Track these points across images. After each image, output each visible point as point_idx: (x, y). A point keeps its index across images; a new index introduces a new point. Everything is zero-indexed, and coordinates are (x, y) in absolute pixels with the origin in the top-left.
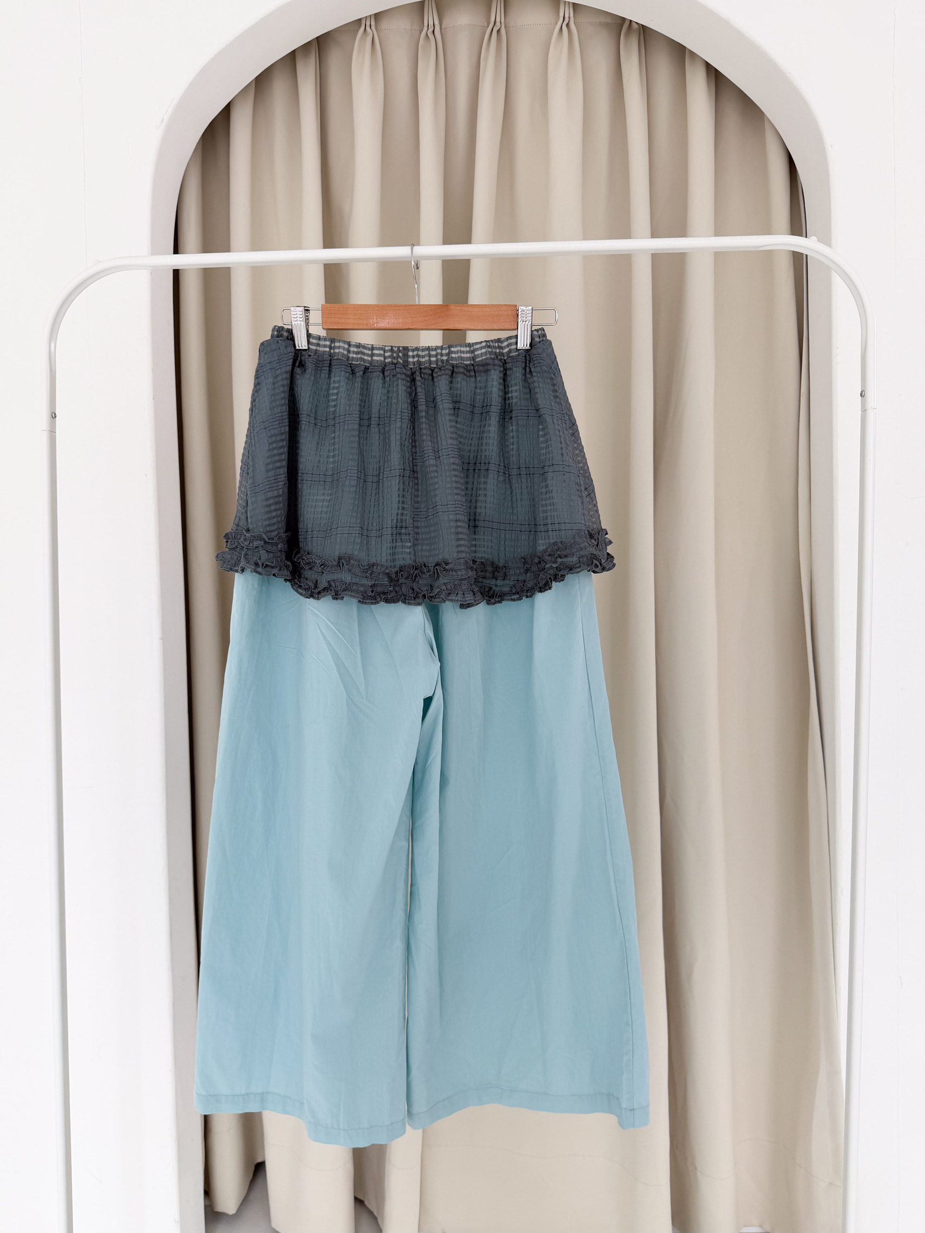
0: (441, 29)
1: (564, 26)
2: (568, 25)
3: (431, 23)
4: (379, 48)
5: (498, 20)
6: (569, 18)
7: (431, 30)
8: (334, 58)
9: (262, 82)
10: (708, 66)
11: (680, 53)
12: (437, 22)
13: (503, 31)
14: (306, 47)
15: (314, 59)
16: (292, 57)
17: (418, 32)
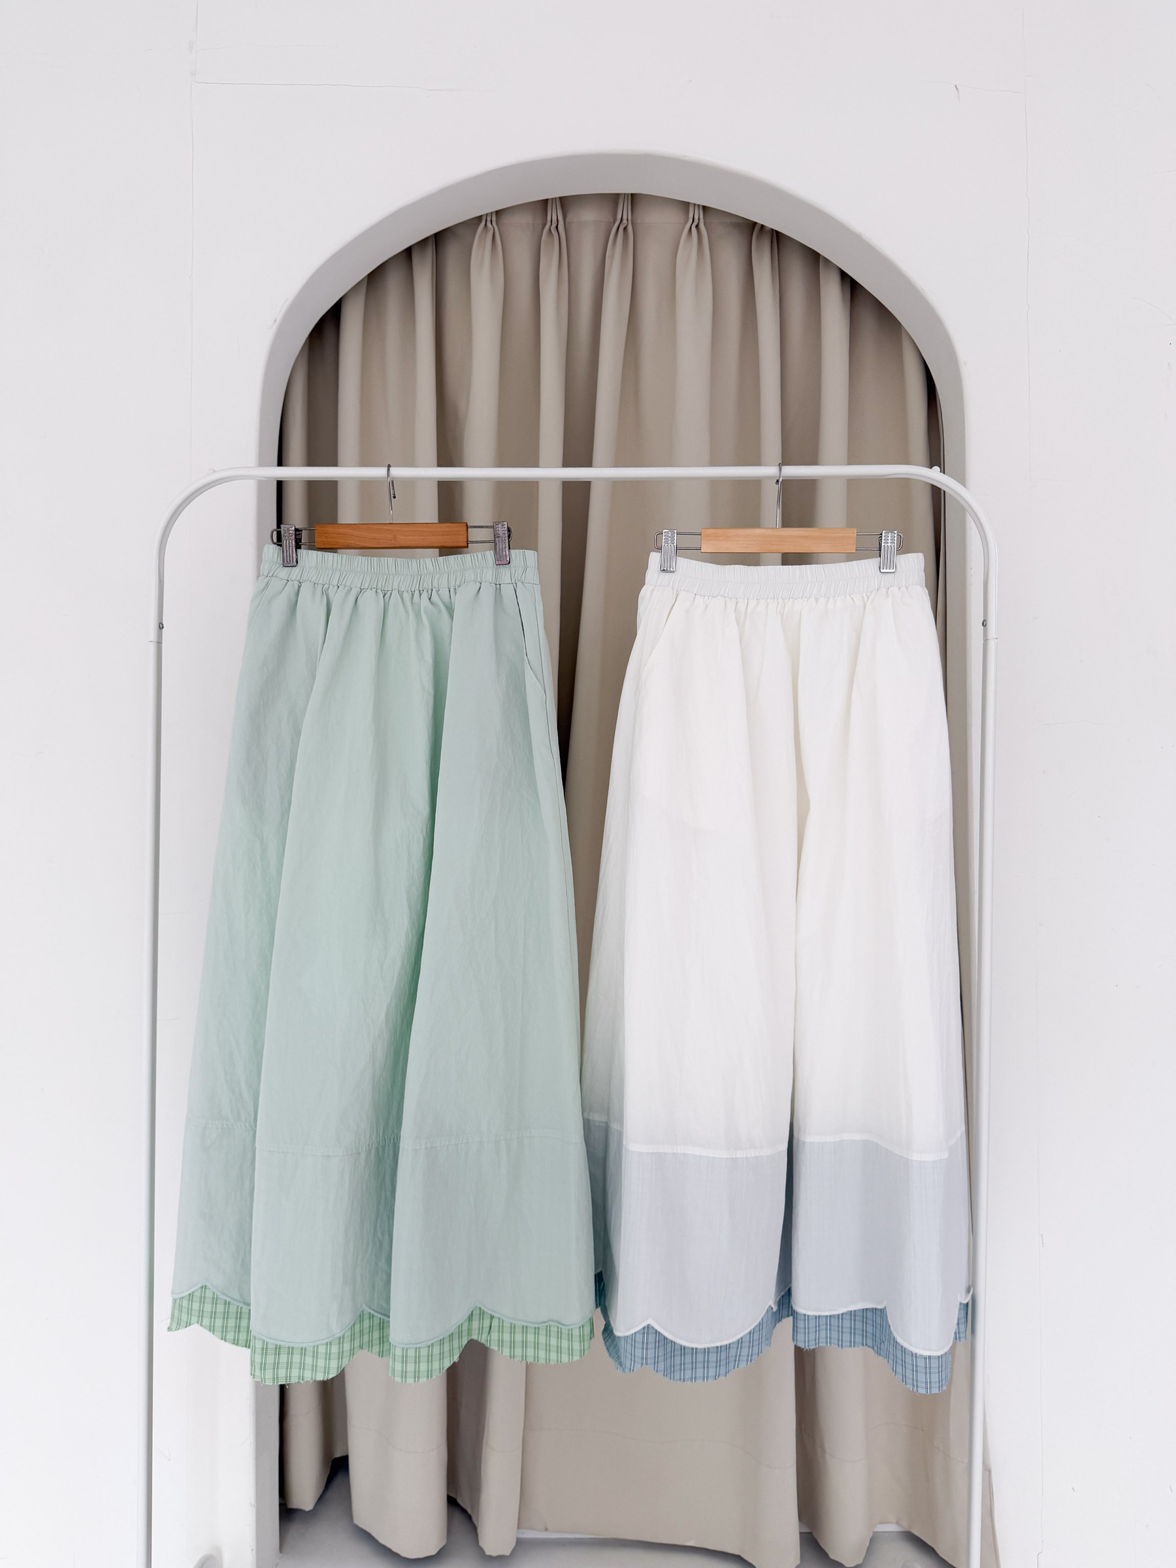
0: (565, 224)
1: (694, 228)
2: (697, 226)
3: (554, 218)
4: (500, 244)
5: (625, 217)
6: (699, 219)
7: (554, 225)
8: (452, 253)
9: (375, 278)
10: (843, 275)
11: (814, 259)
12: (560, 218)
13: (630, 228)
14: (423, 243)
15: (431, 253)
16: (408, 253)
17: (540, 226)
